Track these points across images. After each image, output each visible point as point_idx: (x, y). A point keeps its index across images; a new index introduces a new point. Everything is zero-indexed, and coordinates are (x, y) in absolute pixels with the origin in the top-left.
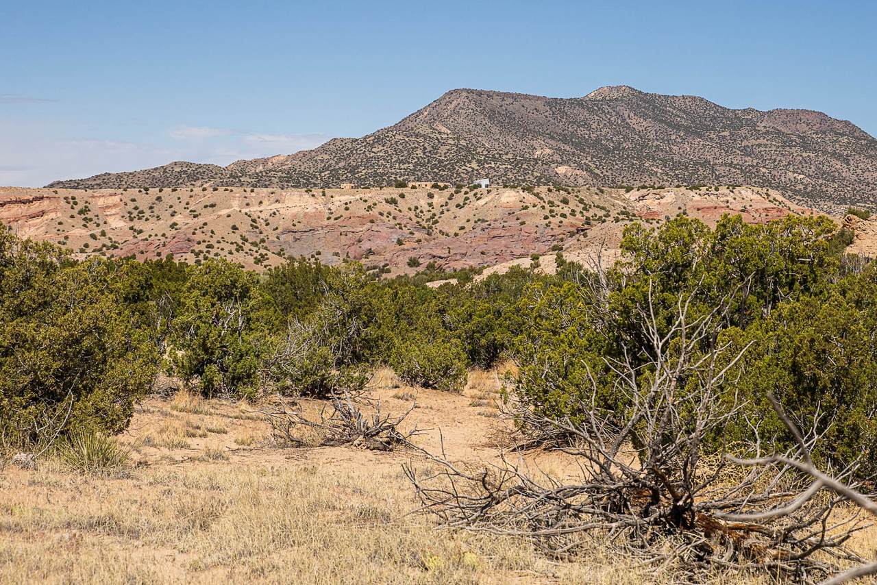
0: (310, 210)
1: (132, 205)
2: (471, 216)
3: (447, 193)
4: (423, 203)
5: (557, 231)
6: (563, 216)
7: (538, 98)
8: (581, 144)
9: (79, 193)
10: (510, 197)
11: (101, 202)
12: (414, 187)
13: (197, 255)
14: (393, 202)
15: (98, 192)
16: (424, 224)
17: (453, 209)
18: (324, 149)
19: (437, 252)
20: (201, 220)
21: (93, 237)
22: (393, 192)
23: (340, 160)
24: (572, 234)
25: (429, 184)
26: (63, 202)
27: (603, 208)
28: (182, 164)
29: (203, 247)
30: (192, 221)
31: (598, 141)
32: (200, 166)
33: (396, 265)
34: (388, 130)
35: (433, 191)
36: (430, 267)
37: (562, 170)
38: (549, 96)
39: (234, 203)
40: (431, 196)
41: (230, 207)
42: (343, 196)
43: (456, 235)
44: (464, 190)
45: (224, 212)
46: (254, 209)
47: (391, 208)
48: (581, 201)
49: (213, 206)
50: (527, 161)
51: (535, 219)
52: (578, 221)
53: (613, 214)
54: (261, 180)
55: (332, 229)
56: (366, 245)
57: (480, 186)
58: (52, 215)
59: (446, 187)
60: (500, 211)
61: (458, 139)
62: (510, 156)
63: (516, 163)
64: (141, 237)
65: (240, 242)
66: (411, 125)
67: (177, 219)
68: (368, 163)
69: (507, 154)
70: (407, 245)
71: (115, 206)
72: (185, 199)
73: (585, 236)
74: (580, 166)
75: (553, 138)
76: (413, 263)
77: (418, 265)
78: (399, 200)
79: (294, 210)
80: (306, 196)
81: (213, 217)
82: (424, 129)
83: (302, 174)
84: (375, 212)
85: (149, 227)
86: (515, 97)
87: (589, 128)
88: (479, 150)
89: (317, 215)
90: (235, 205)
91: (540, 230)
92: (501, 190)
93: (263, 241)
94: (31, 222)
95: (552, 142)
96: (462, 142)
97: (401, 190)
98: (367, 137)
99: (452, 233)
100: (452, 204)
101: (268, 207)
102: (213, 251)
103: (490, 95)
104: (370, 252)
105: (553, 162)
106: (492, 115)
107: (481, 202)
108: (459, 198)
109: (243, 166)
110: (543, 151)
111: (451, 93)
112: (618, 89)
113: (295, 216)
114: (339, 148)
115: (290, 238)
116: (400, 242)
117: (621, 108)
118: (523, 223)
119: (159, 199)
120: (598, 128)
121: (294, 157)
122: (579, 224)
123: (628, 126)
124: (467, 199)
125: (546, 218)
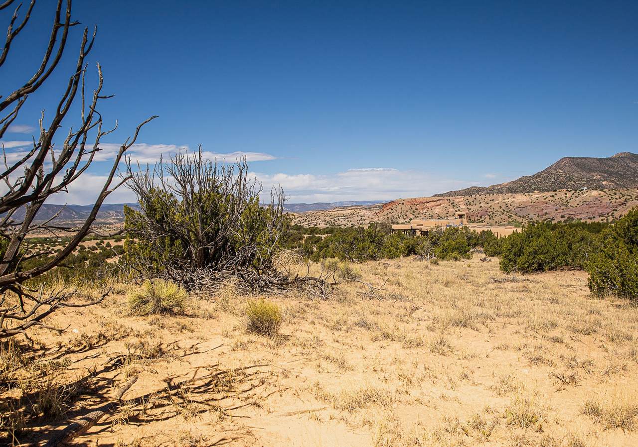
0: (525, 200)
1: (467, 201)
2: (581, 200)
3: (571, 193)
4: (563, 197)
5: (614, 204)
6: (616, 199)
7: (594, 159)
8: (611, 174)
9: (451, 198)
10: (595, 193)
11: (458, 200)
12: (559, 191)
13: (489, 216)
14: (553, 196)
15: (456, 197)
16: (565, 204)
17: (574, 198)
18: (520, 180)
19: (571, 213)
20: (489, 205)
21: (456, 211)
22: (553, 193)
23: (525, 183)
24: (620, 205)
25: (565, 190)
26: (446, 201)
27: (629, 196)
28: (474, 187)
29: (491, 213)
30: (486, 205)
31: (617, 172)
32: (480, 188)
33: (557, 217)
34: (541, 172)
35: (566, 192)
36: (568, 218)
37: (604, 183)
38: (598, 158)
39: (500, 199)
40: (566, 194)
41: (498, 200)
42: (535, 195)
43: (576, 207)
44: (578, 191)
45: (497, 202)
46: (506, 201)
47: (552, 198)
48: (621, 193)
49: (493, 200)
50: (591, 180)
51: (606, 200)
52: (622, 200)
53: (634, 197)
54: (500, 191)
55: (533, 206)
56: (545, 211)
57: (583, 190)
58: (443, 205)
59: (571, 191)
60: (592, 198)
61: (566, 174)
62: (585, 179)
63: (587, 181)
64: (471, 211)
65: (503, 211)
66: (549, 170)
67: (481, 205)
68: (535, 184)
69: (584, 178)
70: (559, 211)
71: (462, 201)
72: (484, 198)
73: (625, 205)
74: (611, 181)
75: (600, 172)
76: (563, 217)
77: (564, 217)
78: (555, 196)
79: (520, 200)
80: (523, 196)
81: (493, 204)
82: (554, 172)
83: (513, 188)
84: (547, 200)
85: (473, 208)
86: (586, 159)
87: (614, 167)
88: (574, 177)
89: (528, 201)
90: (500, 200)
91: (608, 204)
92: (591, 191)
93: (510, 211)
94: (437, 207)
95: (600, 173)
96: (568, 175)
97: (555, 192)
98: (534, 175)
99: (574, 206)
100: (574, 196)
101: (511, 200)
102: (494, 215)
103: (577, 159)
104: (546, 213)
105: (601, 180)
106: (578, 165)
107: (585, 195)
108: (576, 194)
109: (493, 187)
110: (596, 177)
111: (563, 159)
112: (624, 153)
113: (520, 203)
114: (525, 180)
115: (519, 209)
116: (556, 210)
117: (626, 160)
118: (601, 202)
119: (475, 198)
120: (617, 167)
121: (510, 183)
122: (623, 201)
123: (629, 166)
124: (579, 194)
125: (610, 200)
